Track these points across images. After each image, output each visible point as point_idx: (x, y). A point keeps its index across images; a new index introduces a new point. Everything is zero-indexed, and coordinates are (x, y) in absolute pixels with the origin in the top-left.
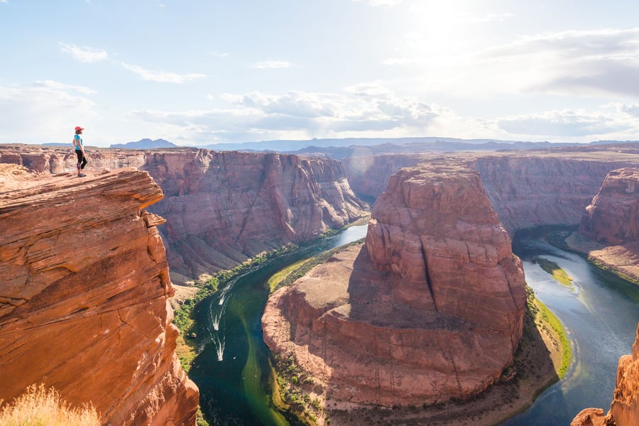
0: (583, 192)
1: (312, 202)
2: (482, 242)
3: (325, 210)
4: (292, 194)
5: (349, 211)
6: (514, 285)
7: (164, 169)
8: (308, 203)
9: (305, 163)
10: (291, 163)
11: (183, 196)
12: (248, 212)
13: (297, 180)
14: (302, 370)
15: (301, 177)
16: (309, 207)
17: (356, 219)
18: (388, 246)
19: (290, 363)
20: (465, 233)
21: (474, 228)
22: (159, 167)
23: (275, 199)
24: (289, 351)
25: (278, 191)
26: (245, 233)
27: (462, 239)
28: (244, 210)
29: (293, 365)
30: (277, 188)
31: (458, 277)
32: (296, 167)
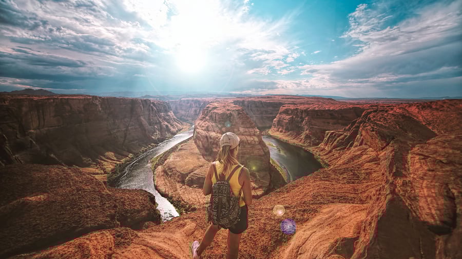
0: (271, 114)
1: (160, 123)
2: (250, 135)
3: (167, 126)
4: (149, 119)
5: (177, 126)
6: (266, 151)
7: (69, 108)
8: (158, 123)
9: (153, 103)
10: (147, 104)
11: (84, 124)
12: (127, 130)
13: (151, 112)
14: (187, 204)
15: (153, 110)
16: (159, 125)
17: (181, 130)
18: (210, 140)
19: (180, 201)
20: (244, 132)
21: (247, 130)
22: (65, 106)
23: (141, 122)
24: (177, 196)
25: (142, 118)
26: (126, 141)
27: (243, 135)
28: (124, 129)
29: (183, 202)
30: (141, 117)
31: (244, 151)
32: (150, 105)
